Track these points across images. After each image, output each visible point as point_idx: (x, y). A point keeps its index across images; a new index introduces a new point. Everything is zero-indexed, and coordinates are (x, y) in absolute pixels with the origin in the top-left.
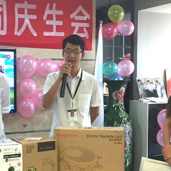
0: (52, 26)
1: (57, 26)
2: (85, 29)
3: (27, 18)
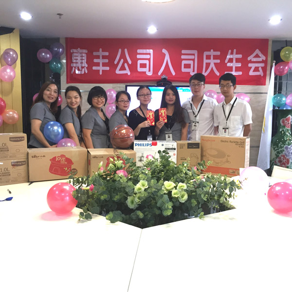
0: (232, 67)
1: (236, 67)
2: (260, 68)
3: (212, 62)
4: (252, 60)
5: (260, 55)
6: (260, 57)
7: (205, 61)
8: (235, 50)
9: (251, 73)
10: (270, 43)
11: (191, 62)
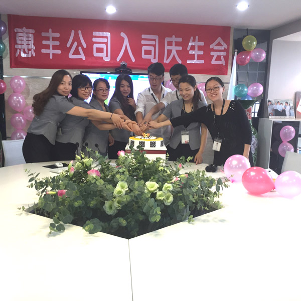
0: (194, 55)
1: (198, 55)
2: (222, 57)
3: (174, 49)
4: (214, 49)
5: (222, 43)
6: (222, 45)
7: (167, 48)
8: (197, 37)
9: (214, 62)
10: (232, 31)
11: (152, 48)
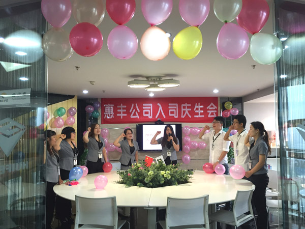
0: (198, 113)
2: (214, 114)
3: (187, 110)
4: (209, 109)
5: (214, 106)
7: (183, 110)
8: (199, 104)
9: (209, 116)
10: (219, 99)
11: (175, 110)
